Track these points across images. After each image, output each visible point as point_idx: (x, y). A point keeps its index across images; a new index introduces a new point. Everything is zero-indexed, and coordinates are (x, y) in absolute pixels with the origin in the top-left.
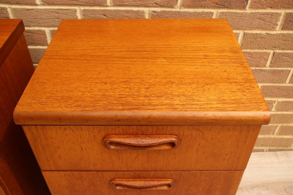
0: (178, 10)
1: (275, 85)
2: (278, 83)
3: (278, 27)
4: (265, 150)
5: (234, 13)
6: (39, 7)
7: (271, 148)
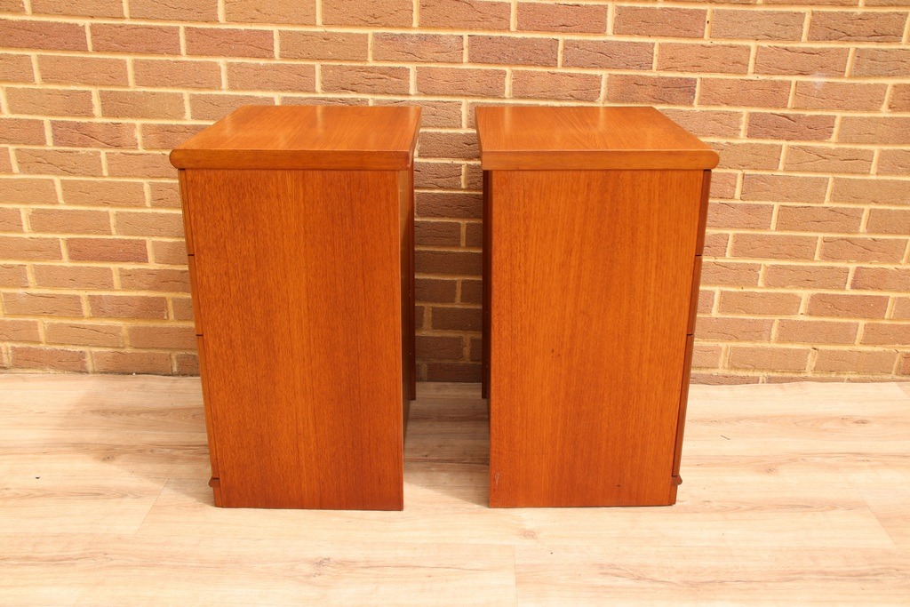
0: (600, 104)
1: (755, 232)
2: (759, 228)
3: (742, 134)
4: (760, 381)
5: (678, 111)
6: (412, 99)
7: (771, 374)
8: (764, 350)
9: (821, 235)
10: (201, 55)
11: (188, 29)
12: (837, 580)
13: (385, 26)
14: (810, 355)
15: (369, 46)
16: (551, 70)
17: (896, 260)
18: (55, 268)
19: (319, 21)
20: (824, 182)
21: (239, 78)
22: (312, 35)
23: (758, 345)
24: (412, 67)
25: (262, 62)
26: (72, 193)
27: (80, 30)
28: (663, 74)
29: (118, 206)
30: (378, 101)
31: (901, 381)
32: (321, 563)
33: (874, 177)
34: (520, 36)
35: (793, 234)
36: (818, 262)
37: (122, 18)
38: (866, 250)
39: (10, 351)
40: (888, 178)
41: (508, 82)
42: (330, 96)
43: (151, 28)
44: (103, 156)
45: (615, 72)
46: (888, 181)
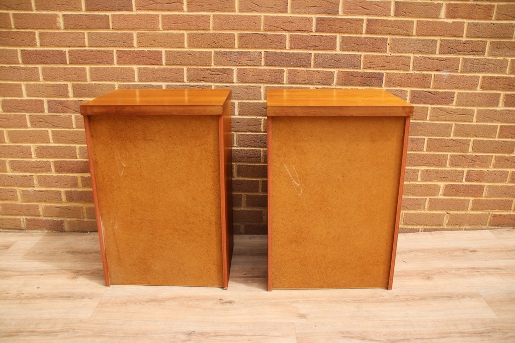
0: (334, 87)
1: (416, 153)
2: (418, 151)
4: (420, 231)
6: (235, 85)
7: (425, 227)
8: (421, 214)
9: (449, 154)
10: (125, 64)
11: (118, 51)
12: (468, 336)
13: (220, 47)
14: (445, 217)
15: (212, 58)
16: (308, 69)
17: (487, 166)
18: (48, 176)
19: (186, 45)
20: (450, 126)
21: (143, 75)
22: (182, 52)
23: (419, 212)
24: (235, 68)
25: (156, 67)
26: (58, 137)
27: (63, 53)
28: (366, 71)
29: (80, 143)
30: (217, 86)
31: (491, 229)
32: (190, 334)
33: (475, 123)
34: (291, 51)
35: (435, 153)
36: (448, 168)
37: (85, 46)
38: (473, 161)
39: (25, 221)
40: (482, 124)
41: (285, 75)
42: (192, 84)
43: (99, 51)
44: (73, 118)
45: (341, 70)
46: (482, 125)
